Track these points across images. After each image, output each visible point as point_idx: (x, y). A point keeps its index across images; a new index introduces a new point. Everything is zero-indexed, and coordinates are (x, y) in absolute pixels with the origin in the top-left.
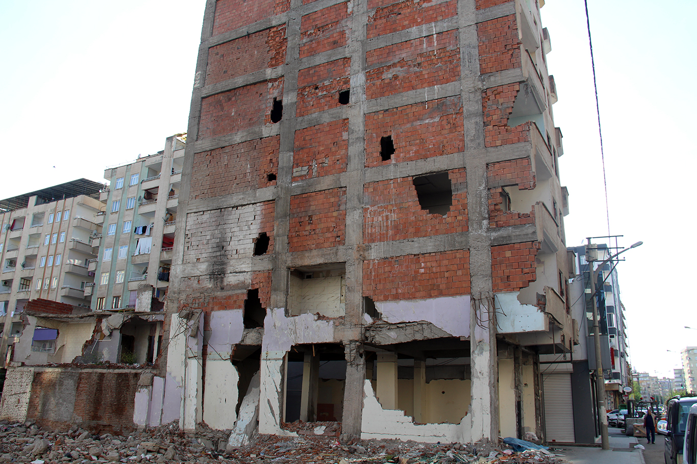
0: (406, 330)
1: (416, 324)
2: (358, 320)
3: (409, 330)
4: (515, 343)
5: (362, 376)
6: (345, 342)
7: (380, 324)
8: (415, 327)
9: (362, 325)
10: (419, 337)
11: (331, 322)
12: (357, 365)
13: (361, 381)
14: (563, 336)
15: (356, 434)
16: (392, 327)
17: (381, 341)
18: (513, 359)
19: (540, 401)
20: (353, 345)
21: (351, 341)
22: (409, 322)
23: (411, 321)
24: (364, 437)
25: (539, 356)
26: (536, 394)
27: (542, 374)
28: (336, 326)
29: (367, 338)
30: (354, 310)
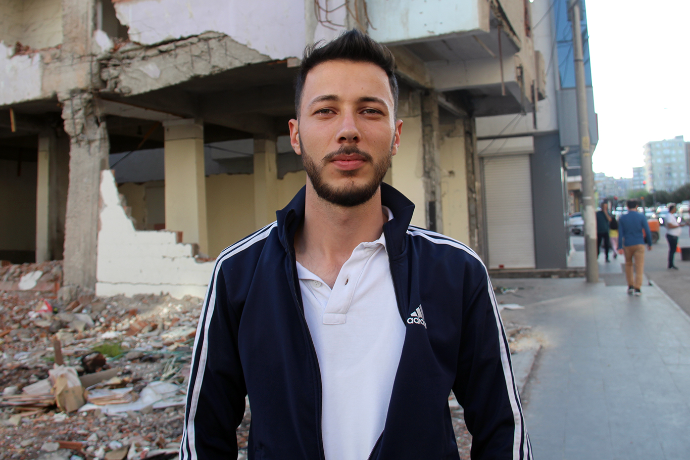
0: (176, 56)
1: (195, 40)
2: (84, 46)
3: (183, 56)
4: (422, 83)
5: (97, 163)
6: (63, 95)
7: (128, 51)
8: (194, 47)
9: (93, 55)
10: (203, 69)
11: (37, 57)
12: (90, 142)
13: (96, 175)
14: (521, 68)
15: (88, 286)
16: (150, 53)
17: (130, 86)
18: (419, 118)
19: (478, 202)
20: (77, 101)
21: (73, 93)
22: (182, 39)
23: (185, 35)
24: (102, 291)
25: (474, 121)
26: (471, 189)
27: (482, 159)
28: (45, 64)
29: (105, 83)
30: (77, 27)
